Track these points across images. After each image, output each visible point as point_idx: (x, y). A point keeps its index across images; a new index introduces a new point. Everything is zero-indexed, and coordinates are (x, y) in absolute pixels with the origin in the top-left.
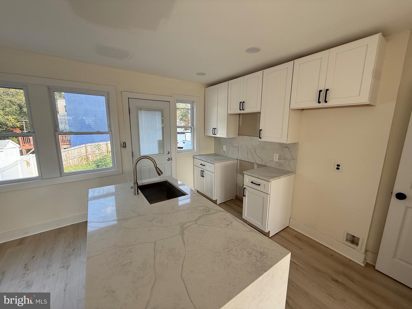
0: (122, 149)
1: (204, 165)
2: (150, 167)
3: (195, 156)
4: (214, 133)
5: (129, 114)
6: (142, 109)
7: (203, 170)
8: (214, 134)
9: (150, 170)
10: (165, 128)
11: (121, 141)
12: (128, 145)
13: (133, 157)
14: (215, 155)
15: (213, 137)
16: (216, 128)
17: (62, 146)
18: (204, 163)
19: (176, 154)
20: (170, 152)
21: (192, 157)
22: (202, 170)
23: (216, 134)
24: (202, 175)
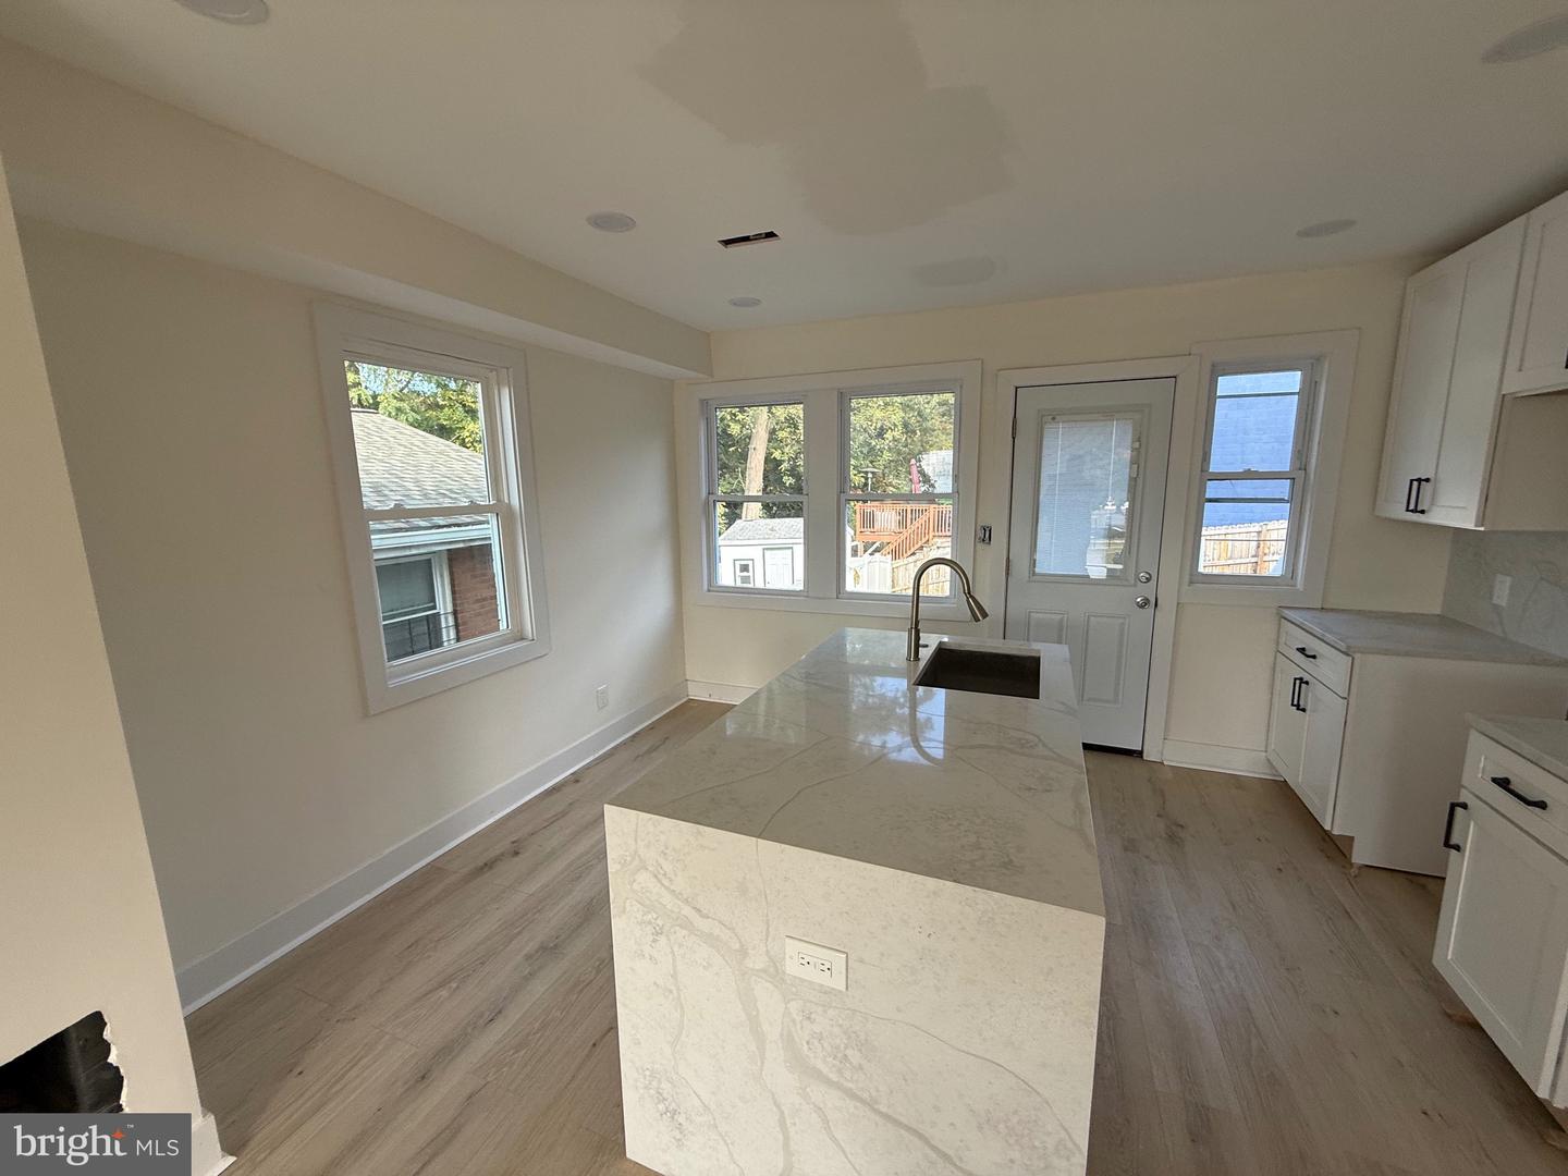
0: (980, 546)
1: (1314, 657)
2: (1062, 620)
3: (1286, 611)
4: (1412, 507)
5: (1014, 438)
6: (1058, 417)
7: (1306, 677)
8: (1412, 511)
9: (1061, 629)
10: (1140, 481)
11: (980, 524)
12: (999, 536)
13: (1007, 574)
14: (1443, 622)
15: (1405, 522)
16: (1427, 480)
17: (936, 540)
18: (1314, 645)
19: (1185, 587)
20: (1154, 577)
21: (1275, 611)
22: (1301, 679)
23: (1423, 512)
24: (1295, 703)
